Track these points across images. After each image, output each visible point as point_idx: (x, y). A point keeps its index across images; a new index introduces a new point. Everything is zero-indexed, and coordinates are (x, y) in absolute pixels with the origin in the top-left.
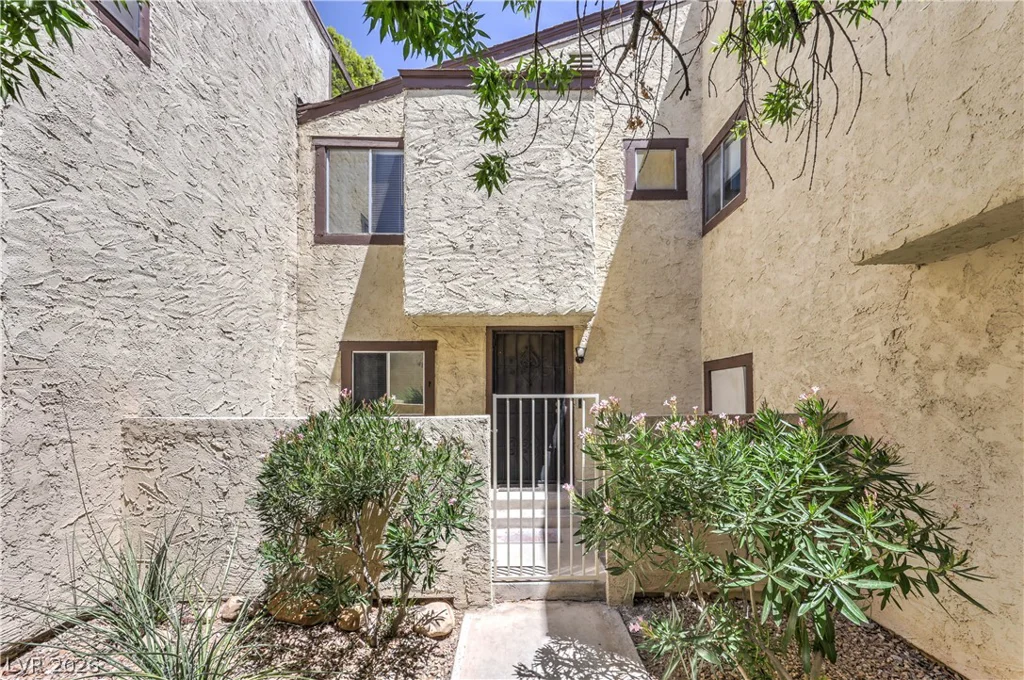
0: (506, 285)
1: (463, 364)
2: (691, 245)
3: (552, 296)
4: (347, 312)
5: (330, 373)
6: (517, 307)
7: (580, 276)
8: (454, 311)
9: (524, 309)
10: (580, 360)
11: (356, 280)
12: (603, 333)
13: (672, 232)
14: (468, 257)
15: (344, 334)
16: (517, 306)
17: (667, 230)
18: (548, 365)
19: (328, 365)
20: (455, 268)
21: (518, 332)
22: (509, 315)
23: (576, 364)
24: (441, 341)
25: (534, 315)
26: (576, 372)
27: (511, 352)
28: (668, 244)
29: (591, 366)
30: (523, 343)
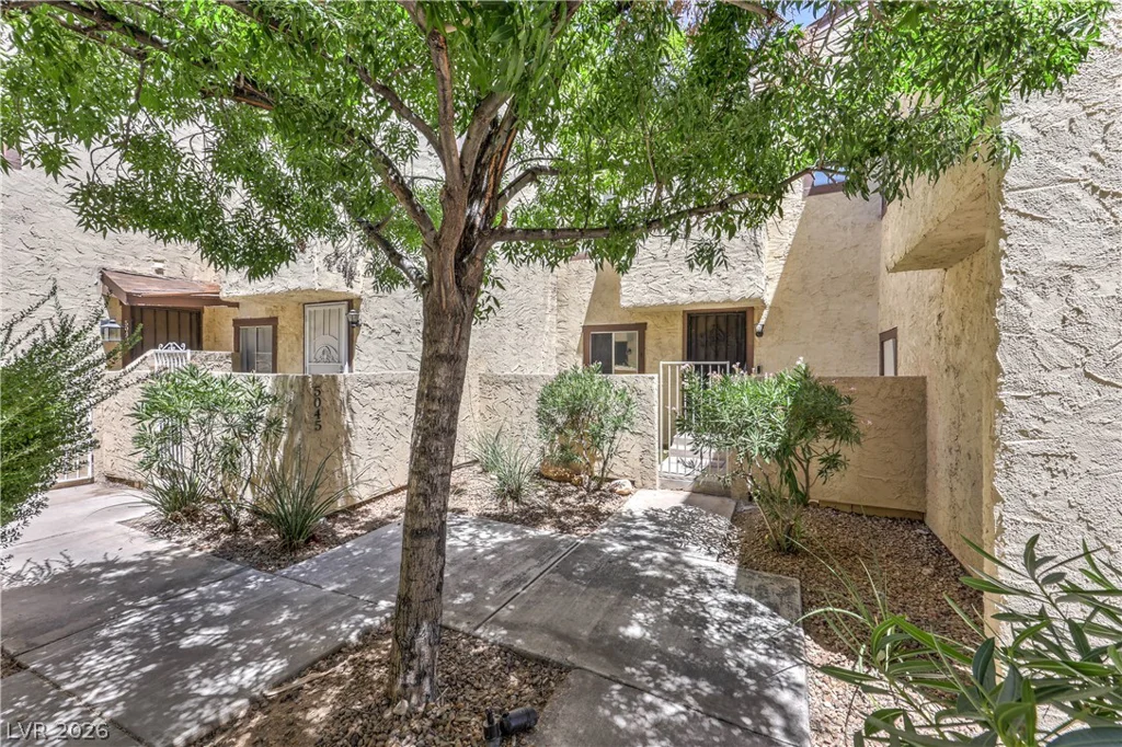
0: (691, 282)
1: (665, 340)
2: (869, 228)
3: (727, 288)
4: (587, 305)
5: (576, 348)
6: (699, 298)
7: (750, 270)
8: (654, 303)
9: (705, 298)
10: (760, 334)
11: (593, 283)
12: (781, 312)
13: (850, 219)
14: (664, 263)
15: (586, 321)
16: (699, 296)
17: (844, 217)
18: (732, 339)
19: (575, 342)
20: (654, 272)
21: (707, 315)
22: (693, 303)
23: (756, 338)
24: (650, 323)
25: (712, 302)
26: (756, 344)
27: (701, 329)
28: (845, 229)
29: (769, 338)
30: (711, 322)
